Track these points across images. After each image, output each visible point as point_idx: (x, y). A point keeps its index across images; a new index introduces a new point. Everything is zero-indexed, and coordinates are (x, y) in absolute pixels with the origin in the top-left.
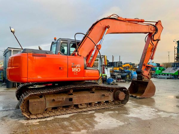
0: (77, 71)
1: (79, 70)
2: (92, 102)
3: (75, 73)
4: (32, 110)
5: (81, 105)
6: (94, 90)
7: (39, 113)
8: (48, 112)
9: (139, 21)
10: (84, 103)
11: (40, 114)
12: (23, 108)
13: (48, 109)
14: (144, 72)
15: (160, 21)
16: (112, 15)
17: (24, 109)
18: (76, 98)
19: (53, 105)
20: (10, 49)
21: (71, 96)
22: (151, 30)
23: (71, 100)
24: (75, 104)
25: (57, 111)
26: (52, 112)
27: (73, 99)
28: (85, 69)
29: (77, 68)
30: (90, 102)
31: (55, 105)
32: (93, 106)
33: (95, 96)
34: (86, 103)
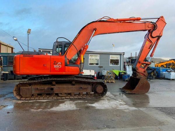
0: (58, 68)
1: (60, 66)
2: (71, 92)
3: (57, 69)
4: (22, 94)
5: (61, 94)
6: (74, 83)
8: (35, 97)
9: (134, 20)
10: (63, 92)
11: (29, 97)
13: (34, 95)
14: (139, 69)
15: (162, 17)
16: (103, 18)
18: (57, 88)
19: (38, 92)
20: (40, 50)
21: (52, 87)
22: (148, 27)
23: (52, 89)
24: (56, 93)
25: (42, 96)
26: (38, 97)
27: (54, 89)
28: (65, 66)
29: (58, 65)
30: (69, 92)
32: (73, 96)
33: (74, 87)
34: (65, 92)
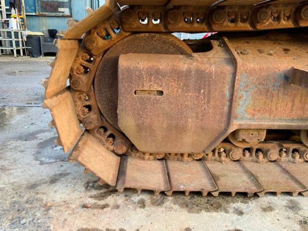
4: (140, 128)
7: (186, 150)
8: (237, 154)
11: (189, 155)
12: (89, 107)
13: (242, 136)
17: (93, 116)
25: (294, 151)
26: (265, 153)
31: (297, 113)
